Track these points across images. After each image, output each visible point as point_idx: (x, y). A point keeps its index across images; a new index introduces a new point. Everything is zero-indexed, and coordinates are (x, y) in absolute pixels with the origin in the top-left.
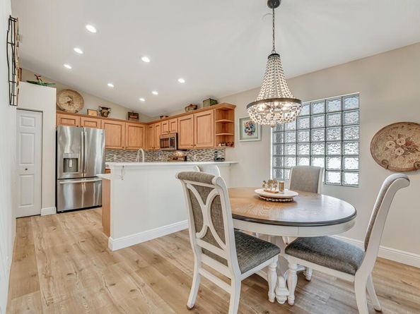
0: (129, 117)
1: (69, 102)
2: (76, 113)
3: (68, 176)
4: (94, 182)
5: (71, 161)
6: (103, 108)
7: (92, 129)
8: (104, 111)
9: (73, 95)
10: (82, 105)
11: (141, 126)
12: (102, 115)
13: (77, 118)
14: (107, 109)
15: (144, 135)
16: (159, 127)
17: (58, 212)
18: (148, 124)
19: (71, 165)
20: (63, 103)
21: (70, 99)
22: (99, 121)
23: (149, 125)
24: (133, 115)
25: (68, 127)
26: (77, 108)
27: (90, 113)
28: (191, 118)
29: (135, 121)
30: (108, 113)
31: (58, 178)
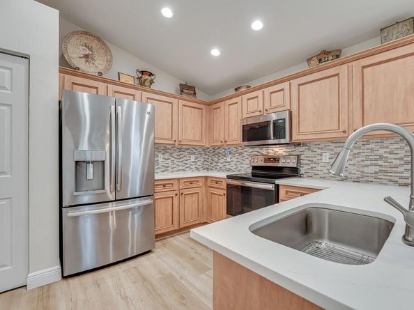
0: (182, 91)
1: (86, 56)
2: (99, 77)
3: (86, 199)
4: (130, 209)
5: (91, 165)
6: (143, 72)
8: (145, 77)
9: (95, 44)
10: (110, 63)
12: (142, 83)
13: (101, 85)
14: (151, 74)
15: (204, 121)
16: (239, 105)
17: (64, 277)
18: (209, 104)
19: (90, 176)
20: (75, 55)
21: (87, 52)
22: (138, 93)
23: (211, 105)
24: (187, 89)
26: (101, 68)
27: (123, 80)
28: (338, 75)
29: (191, 98)
30: (151, 82)
31: (64, 205)
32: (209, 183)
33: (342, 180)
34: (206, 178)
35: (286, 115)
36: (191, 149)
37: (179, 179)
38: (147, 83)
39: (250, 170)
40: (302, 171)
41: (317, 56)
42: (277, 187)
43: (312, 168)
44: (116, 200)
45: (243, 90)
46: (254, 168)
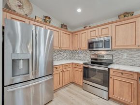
0: (62, 27)
1: (19, 6)
2: (26, 16)
3: (18, 80)
5: (22, 61)
6: (46, 17)
7: (38, 27)
8: (47, 19)
10: (31, 10)
11: (69, 34)
12: (46, 21)
14: (50, 18)
16: (86, 34)
18: (73, 33)
20: (13, 5)
21: (20, 4)
22: (44, 26)
24: (64, 26)
25: (19, 23)
26: (27, 12)
27: (37, 19)
28: (135, 22)
29: (65, 30)
30: (50, 22)
31: (5, 85)
32: (74, 66)
33: (133, 65)
34: (73, 63)
35: (110, 38)
36: (65, 51)
37: (62, 65)
38: (48, 22)
39: (90, 60)
40: (114, 61)
41: (123, 14)
42: (109, 69)
43: (118, 60)
44: (35, 79)
45: (87, 28)
46: (92, 59)
